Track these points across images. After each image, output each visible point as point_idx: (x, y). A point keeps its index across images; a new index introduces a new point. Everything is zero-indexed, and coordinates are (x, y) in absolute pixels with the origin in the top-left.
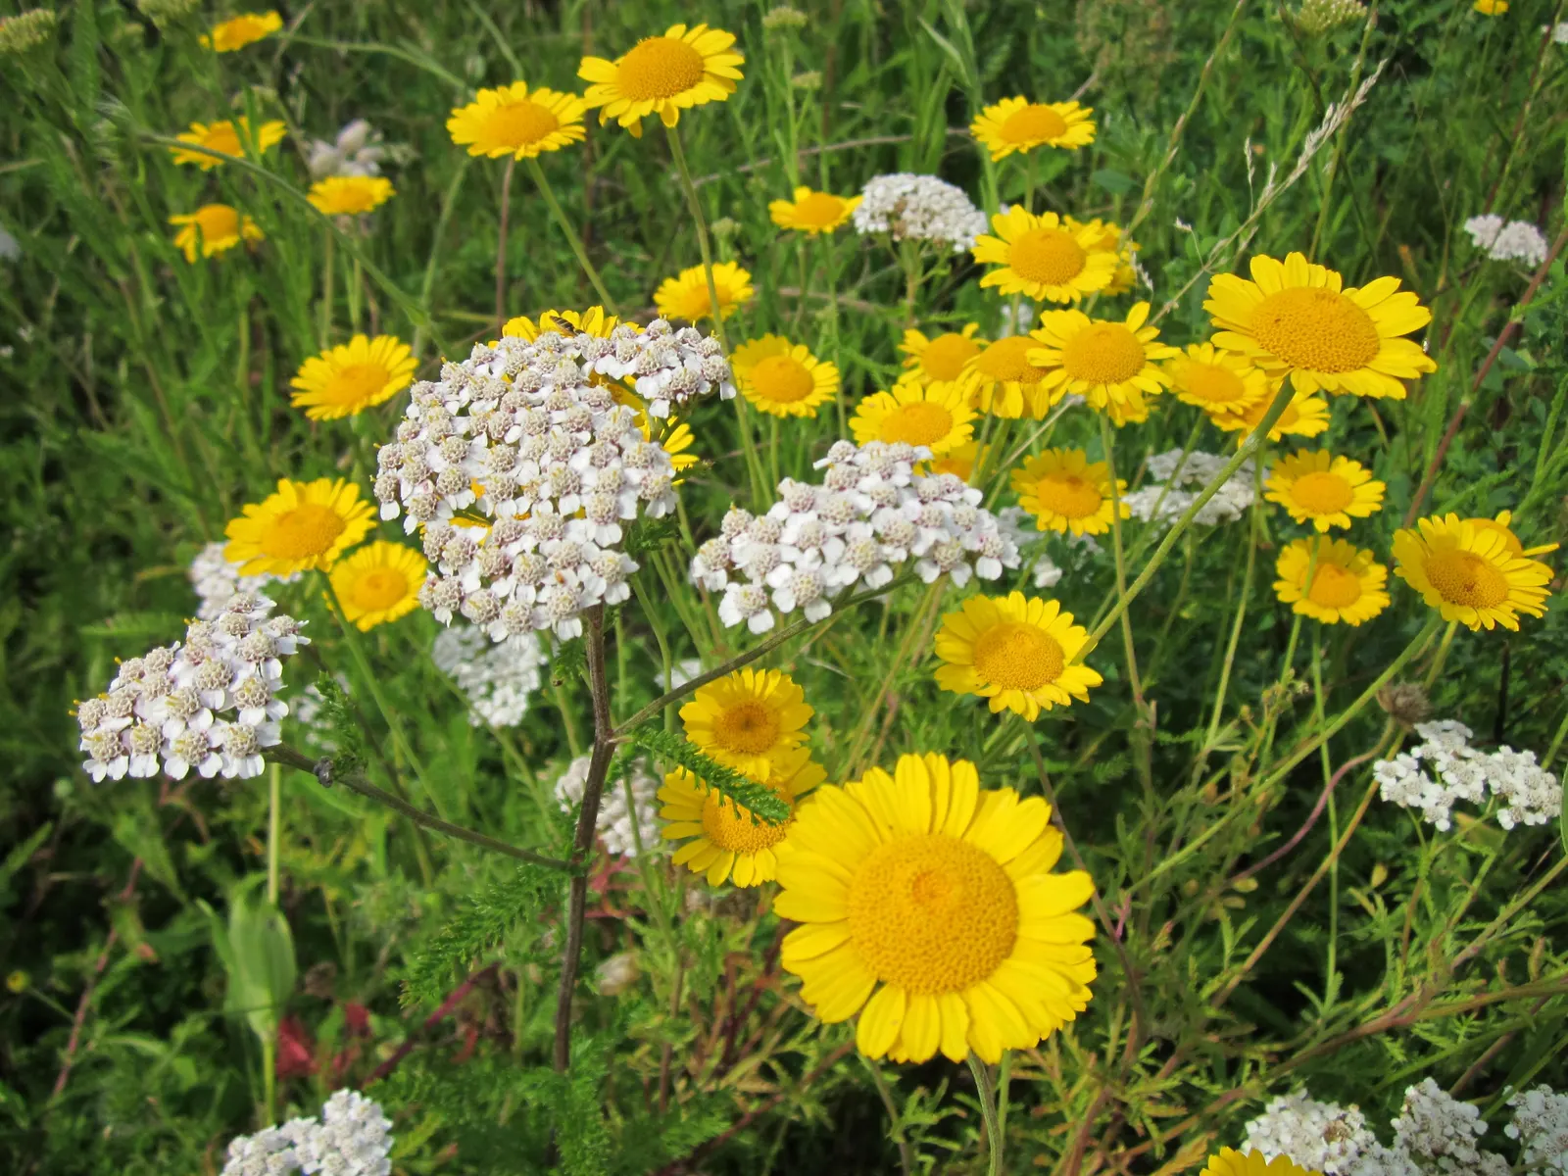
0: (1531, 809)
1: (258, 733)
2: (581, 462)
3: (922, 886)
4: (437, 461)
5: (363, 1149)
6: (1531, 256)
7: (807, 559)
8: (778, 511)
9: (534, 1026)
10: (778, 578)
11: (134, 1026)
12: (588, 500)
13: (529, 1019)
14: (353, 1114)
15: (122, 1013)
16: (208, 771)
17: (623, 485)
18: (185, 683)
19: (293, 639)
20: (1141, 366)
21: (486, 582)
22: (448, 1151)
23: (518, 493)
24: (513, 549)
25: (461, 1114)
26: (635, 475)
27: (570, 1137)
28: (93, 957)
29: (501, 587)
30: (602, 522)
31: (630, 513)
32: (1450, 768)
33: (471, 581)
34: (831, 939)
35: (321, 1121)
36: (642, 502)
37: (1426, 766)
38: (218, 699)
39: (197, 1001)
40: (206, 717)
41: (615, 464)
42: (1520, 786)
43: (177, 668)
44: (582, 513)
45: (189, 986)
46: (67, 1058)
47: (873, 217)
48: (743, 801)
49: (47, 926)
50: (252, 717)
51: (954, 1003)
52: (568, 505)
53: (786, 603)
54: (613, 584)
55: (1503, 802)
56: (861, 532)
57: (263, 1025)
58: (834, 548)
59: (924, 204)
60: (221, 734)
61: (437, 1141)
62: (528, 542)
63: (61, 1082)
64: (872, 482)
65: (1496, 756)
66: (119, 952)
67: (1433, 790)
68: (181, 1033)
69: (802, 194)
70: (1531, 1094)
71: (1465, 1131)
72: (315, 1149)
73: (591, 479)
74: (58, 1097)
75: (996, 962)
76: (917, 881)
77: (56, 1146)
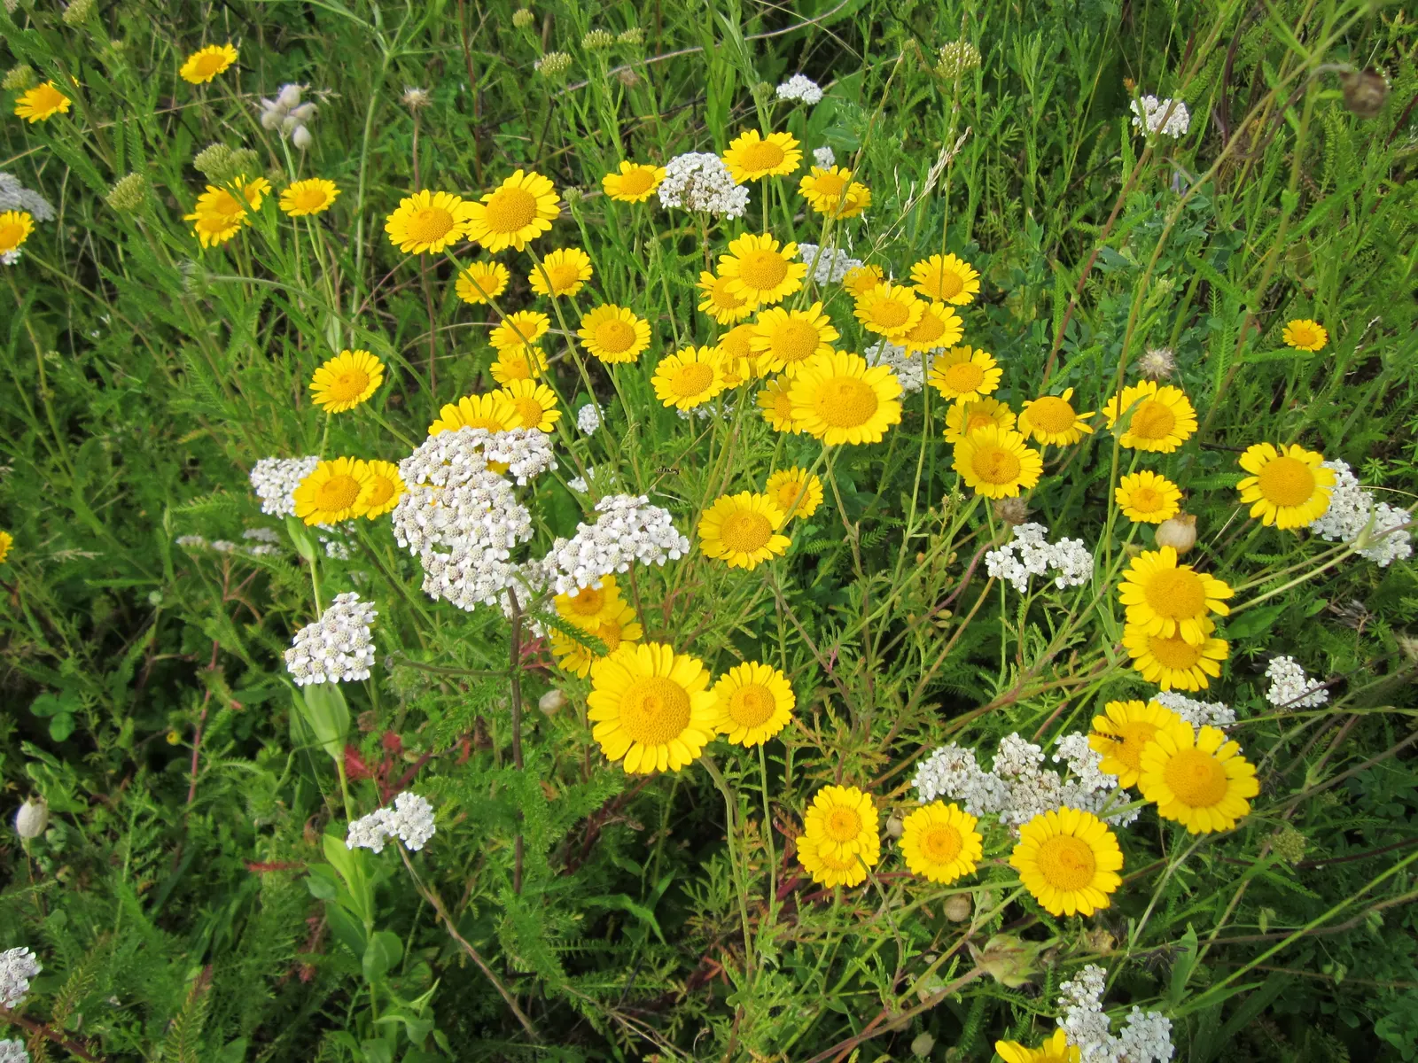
0: (1075, 576)
1: (365, 660)
2: (487, 521)
3: (647, 705)
4: (422, 521)
5: (419, 821)
6: (1175, 131)
7: (591, 564)
8: (578, 539)
9: (504, 739)
10: (579, 573)
11: (234, 754)
12: (493, 540)
13: (501, 734)
14: (411, 804)
15: (223, 746)
16: (347, 678)
17: (508, 530)
18: (330, 642)
19: (371, 614)
20: (817, 347)
21: (452, 582)
22: (460, 817)
23: (461, 533)
24: (462, 565)
25: (467, 796)
26: (513, 524)
27: (526, 805)
28: (196, 712)
29: (459, 584)
30: (501, 550)
31: (512, 545)
32: (1029, 555)
33: (446, 583)
34: (614, 725)
35: (395, 808)
36: (517, 538)
37: (1017, 553)
38: (346, 648)
39: (268, 731)
40: (342, 656)
41: (503, 520)
42: (1070, 563)
43: (325, 634)
44: (490, 546)
45: (262, 723)
46: (192, 779)
47: (671, 196)
48: (587, 645)
49: (154, 691)
50: (361, 654)
51: (663, 748)
52: (485, 542)
53: (583, 586)
54: (507, 578)
55: (1059, 571)
56: (614, 548)
57: (335, 752)
58: (602, 559)
59: (705, 184)
60: (350, 662)
61: (453, 813)
62: (468, 561)
63: (191, 796)
64: (618, 523)
65: (1058, 545)
66: (216, 706)
67: (1018, 568)
68: (262, 755)
69: (625, 166)
70: (1070, 738)
71: (1032, 759)
72: (394, 824)
73: (493, 529)
74: (191, 804)
75: (680, 731)
76: (645, 702)
77: (192, 834)
